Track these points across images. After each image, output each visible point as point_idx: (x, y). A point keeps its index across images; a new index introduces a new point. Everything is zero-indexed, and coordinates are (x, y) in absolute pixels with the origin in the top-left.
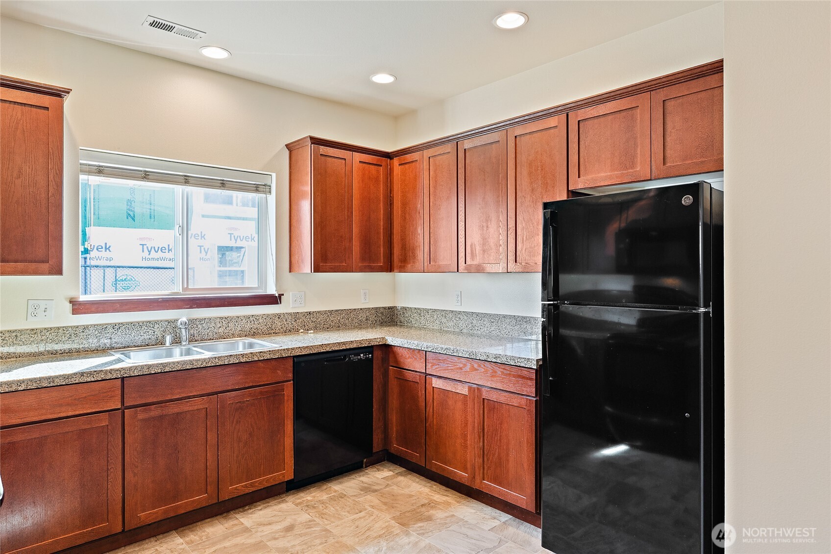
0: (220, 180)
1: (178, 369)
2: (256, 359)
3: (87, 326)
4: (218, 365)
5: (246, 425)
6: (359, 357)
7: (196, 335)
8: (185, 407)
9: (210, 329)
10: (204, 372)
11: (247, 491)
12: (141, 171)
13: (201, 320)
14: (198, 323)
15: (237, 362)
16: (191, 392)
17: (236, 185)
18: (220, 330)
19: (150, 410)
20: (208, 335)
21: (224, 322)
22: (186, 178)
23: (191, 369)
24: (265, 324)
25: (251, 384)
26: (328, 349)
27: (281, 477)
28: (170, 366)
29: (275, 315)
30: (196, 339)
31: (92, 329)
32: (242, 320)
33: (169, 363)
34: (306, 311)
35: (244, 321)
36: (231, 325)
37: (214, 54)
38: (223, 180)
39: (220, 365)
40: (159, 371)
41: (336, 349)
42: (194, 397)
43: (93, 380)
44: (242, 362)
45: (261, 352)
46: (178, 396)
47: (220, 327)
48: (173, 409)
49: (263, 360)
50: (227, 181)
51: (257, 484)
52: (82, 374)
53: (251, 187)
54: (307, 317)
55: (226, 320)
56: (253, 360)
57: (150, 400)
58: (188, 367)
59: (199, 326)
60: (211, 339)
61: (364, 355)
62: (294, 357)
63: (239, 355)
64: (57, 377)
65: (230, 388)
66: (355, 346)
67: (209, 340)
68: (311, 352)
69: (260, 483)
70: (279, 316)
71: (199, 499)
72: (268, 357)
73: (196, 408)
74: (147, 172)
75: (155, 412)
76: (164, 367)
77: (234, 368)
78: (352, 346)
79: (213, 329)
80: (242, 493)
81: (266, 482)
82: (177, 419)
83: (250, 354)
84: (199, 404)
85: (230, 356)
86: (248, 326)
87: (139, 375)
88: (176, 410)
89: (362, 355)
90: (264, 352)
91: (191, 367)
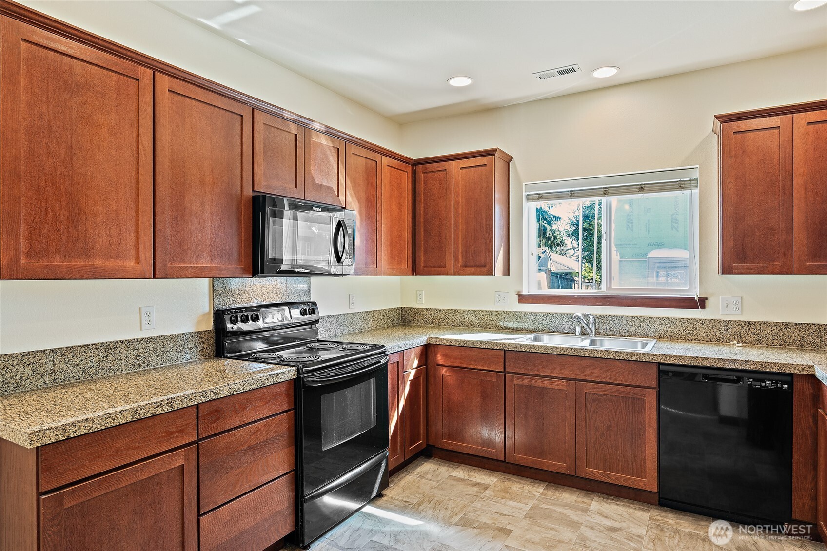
0: (639, 185)
1: (542, 351)
2: (612, 357)
3: (527, 312)
4: (574, 356)
5: (603, 418)
6: (763, 384)
7: (608, 330)
8: (548, 384)
9: (622, 326)
10: (563, 358)
11: (603, 479)
12: (568, 191)
13: (613, 317)
14: (610, 319)
15: (593, 356)
16: (553, 373)
17: (656, 186)
18: (632, 329)
19: (522, 378)
20: (619, 331)
21: (636, 321)
22: (605, 189)
23: (552, 354)
24: (684, 328)
25: (608, 381)
26: (705, 364)
27: (641, 484)
28: (536, 348)
29: (697, 321)
30: (609, 333)
31: (529, 315)
32: (656, 321)
33: (535, 346)
34: (743, 320)
35: (658, 322)
36: (644, 325)
37: (605, 73)
38: (642, 184)
39: (576, 356)
40: (528, 351)
41: (719, 366)
42: (557, 378)
43: (487, 347)
44: (597, 357)
45: (616, 352)
46: (542, 374)
47: (632, 326)
48: (539, 383)
49: (619, 359)
50: (645, 184)
51: (613, 478)
52: (481, 342)
53: (674, 185)
54: (745, 328)
55: (638, 319)
56: (608, 357)
57: (523, 372)
58: (549, 352)
59: (611, 322)
60: (622, 336)
61: (772, 383)
62: (660, 364)
63: (594, 350)
64: (468, 341)
65: (586, 378)
66: (751, 367)
67: (621, 336)
68: (680, 363)
69: (617, 478)
70: (702, 322)
71: (560, 465)
72: (625, 358)
73: (557, 387)
74: (573, 191)
75: (526, 381)
76: (531, 348)
77: (590, 361)
78: (746, 367)
79: (624, 326)
80: (598, 479)
81: (624, 481)
82: (542, 391)
83: (605, 352)
84: (561, 385)
85: (586, 349)
86: (663, 329)
87: (514, 351)
88: (541, 385)
89: (768, 382)
90: (621, 353)
91: (551, 352)
